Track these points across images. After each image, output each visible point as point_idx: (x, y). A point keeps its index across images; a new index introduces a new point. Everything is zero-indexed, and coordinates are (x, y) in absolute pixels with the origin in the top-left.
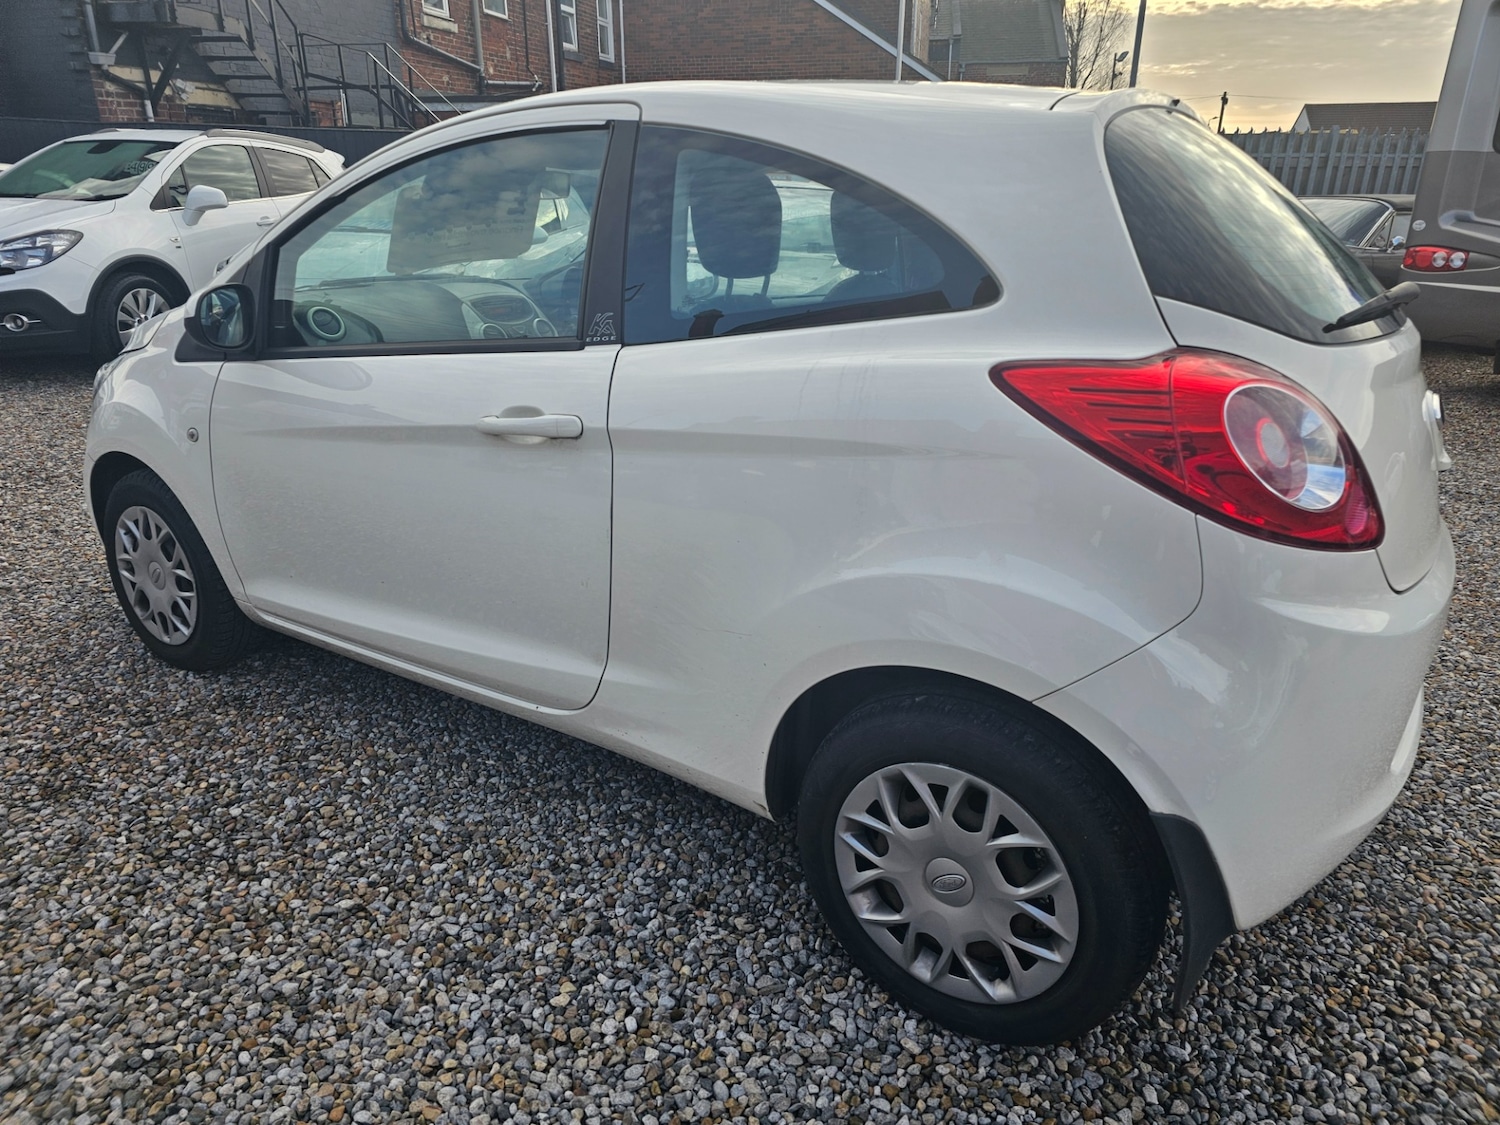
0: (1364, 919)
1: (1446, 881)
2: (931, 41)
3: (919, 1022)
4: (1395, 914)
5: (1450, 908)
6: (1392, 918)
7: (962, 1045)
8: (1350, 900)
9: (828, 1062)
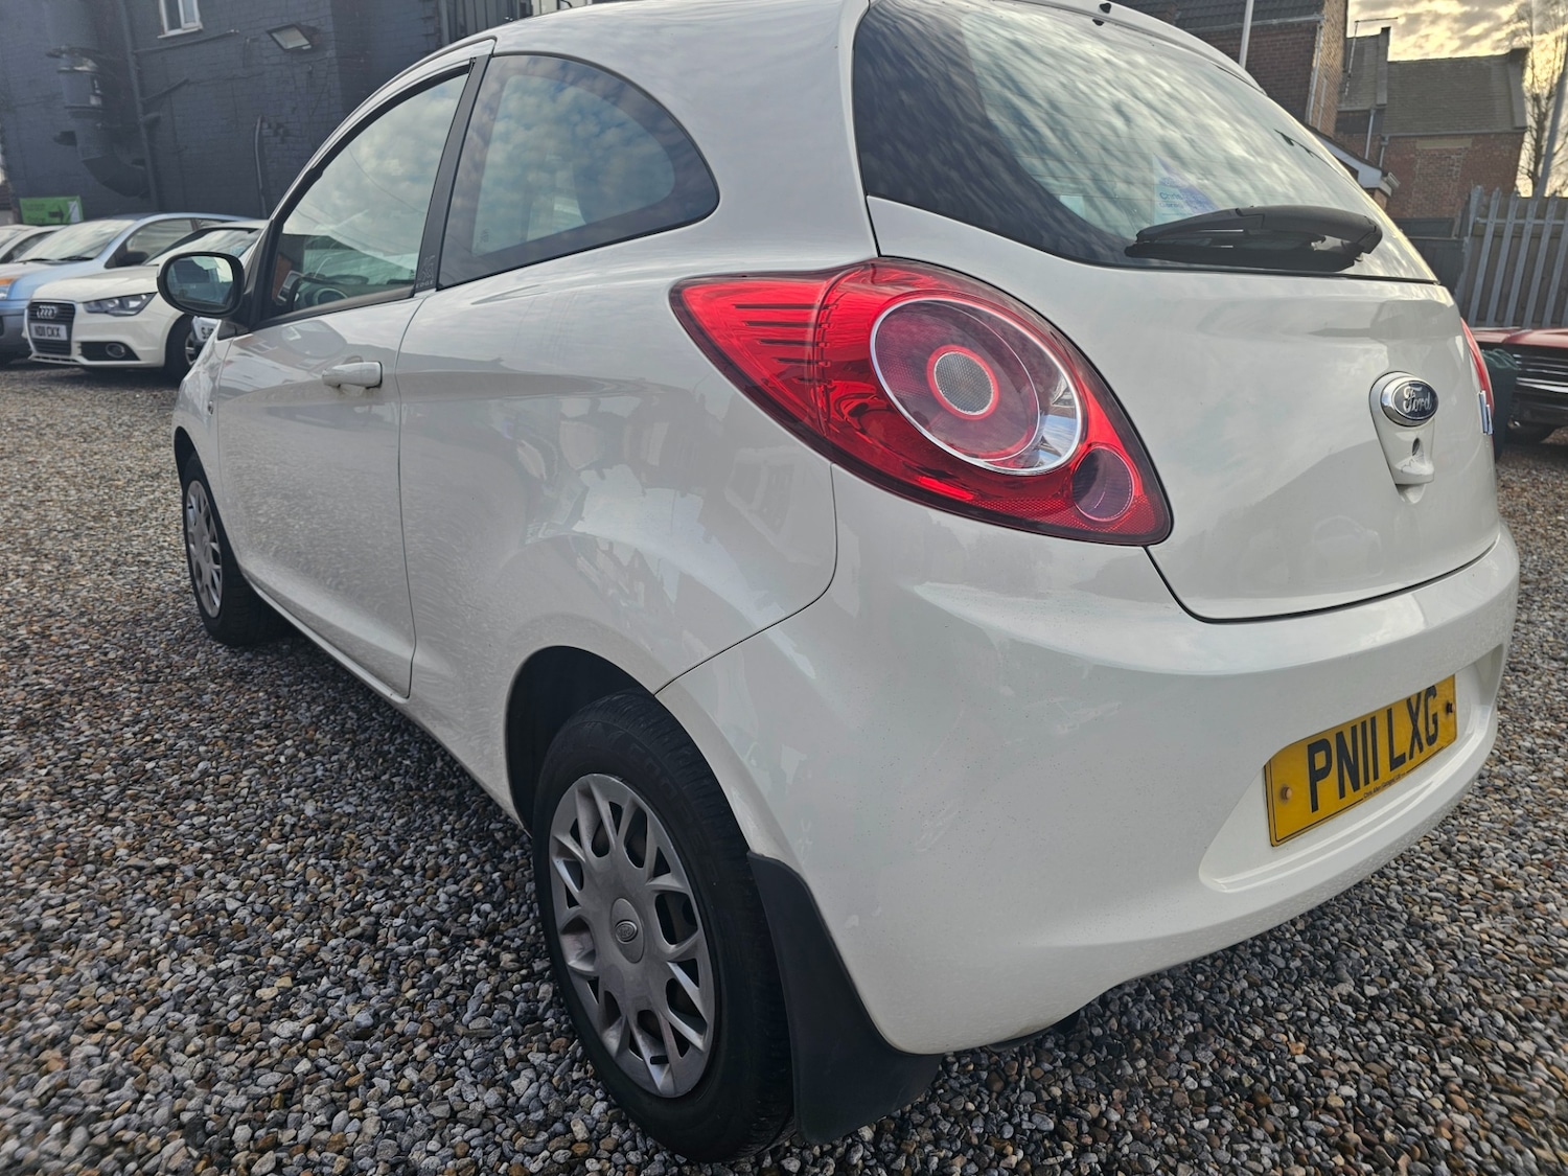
0: (1320, 1135)
1: (1492, 1116)
2: (1339, 112)
3: (610, 1107)
4: (1374, 1138)
5: (1471, 1150)
6: (1366, 1142)
7: (640, 1145)
8: (1316, 1105)
9: (476, 1123)
